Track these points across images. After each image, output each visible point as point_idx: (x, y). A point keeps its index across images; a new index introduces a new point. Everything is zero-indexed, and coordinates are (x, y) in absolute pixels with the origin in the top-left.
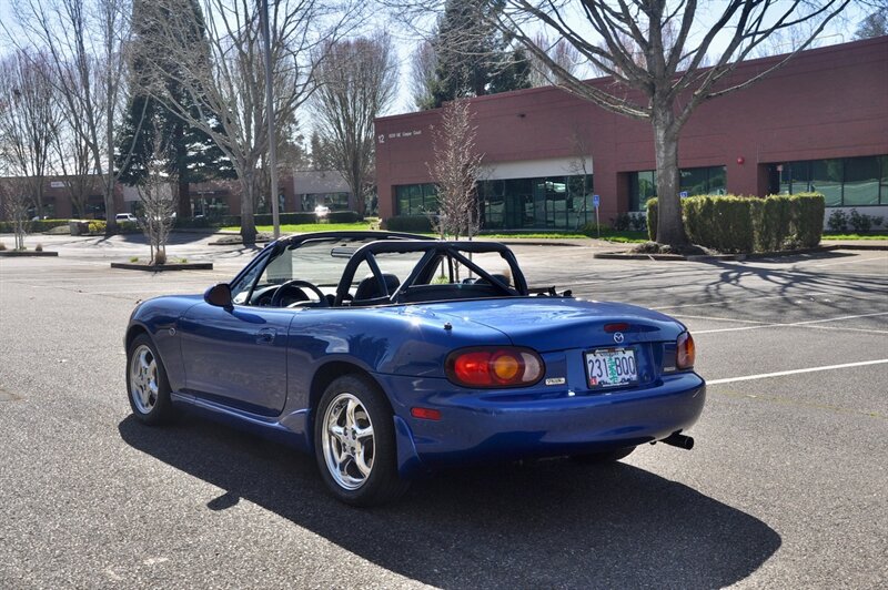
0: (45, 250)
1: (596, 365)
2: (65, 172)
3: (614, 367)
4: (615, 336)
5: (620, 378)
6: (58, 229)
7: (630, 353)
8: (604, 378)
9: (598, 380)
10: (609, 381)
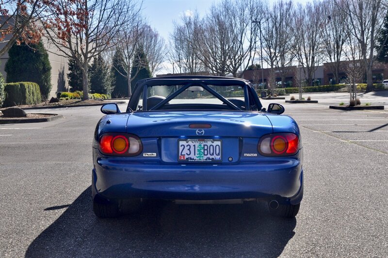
0: (312, 100)
1: (187, 148)
2: (354, 58)
3: (202, 151)
4: (197, 131)
5: (205, 157)
6: (342, 89)
7: (219, 143)
8: (192, 156)
9: (186, 156)
10: (195, 158)
